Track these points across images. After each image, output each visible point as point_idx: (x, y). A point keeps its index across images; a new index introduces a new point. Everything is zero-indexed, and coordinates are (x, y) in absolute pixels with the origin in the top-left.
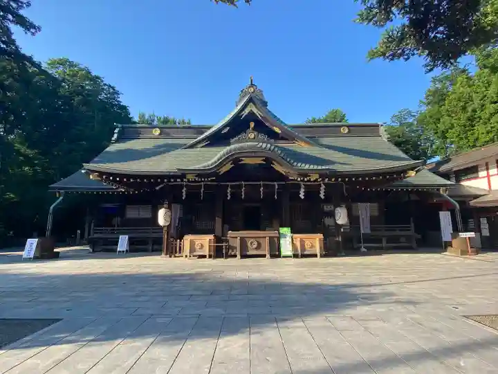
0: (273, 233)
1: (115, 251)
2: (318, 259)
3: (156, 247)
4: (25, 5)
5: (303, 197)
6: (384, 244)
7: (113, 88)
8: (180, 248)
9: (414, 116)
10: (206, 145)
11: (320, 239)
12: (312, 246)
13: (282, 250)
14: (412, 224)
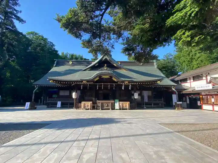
0: (113, 101)
1: (56, 107)
2: (128, 110)
3: (71, 106)
4: (19, 12)
5: (123, 89)
6: (153, 106)
7: (52, 43)
8: (80, 106)
9: (172, 56)
11: (129, 104)
12: (126, 106)
13: (116, 107)
14: (163, 99)
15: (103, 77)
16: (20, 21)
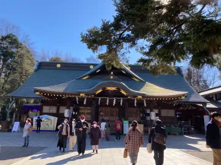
10: (89, 78)
14: (190, 122)
15: (109, 88)
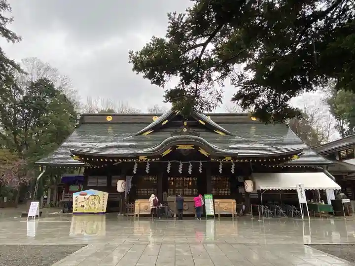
4: (9, 21)
5: (221, 172)
8: (132, 209)
10: (151, 133)
11: (234, 203)
13: (206, 210)
15: (181, 147)
16: (10, 38)
